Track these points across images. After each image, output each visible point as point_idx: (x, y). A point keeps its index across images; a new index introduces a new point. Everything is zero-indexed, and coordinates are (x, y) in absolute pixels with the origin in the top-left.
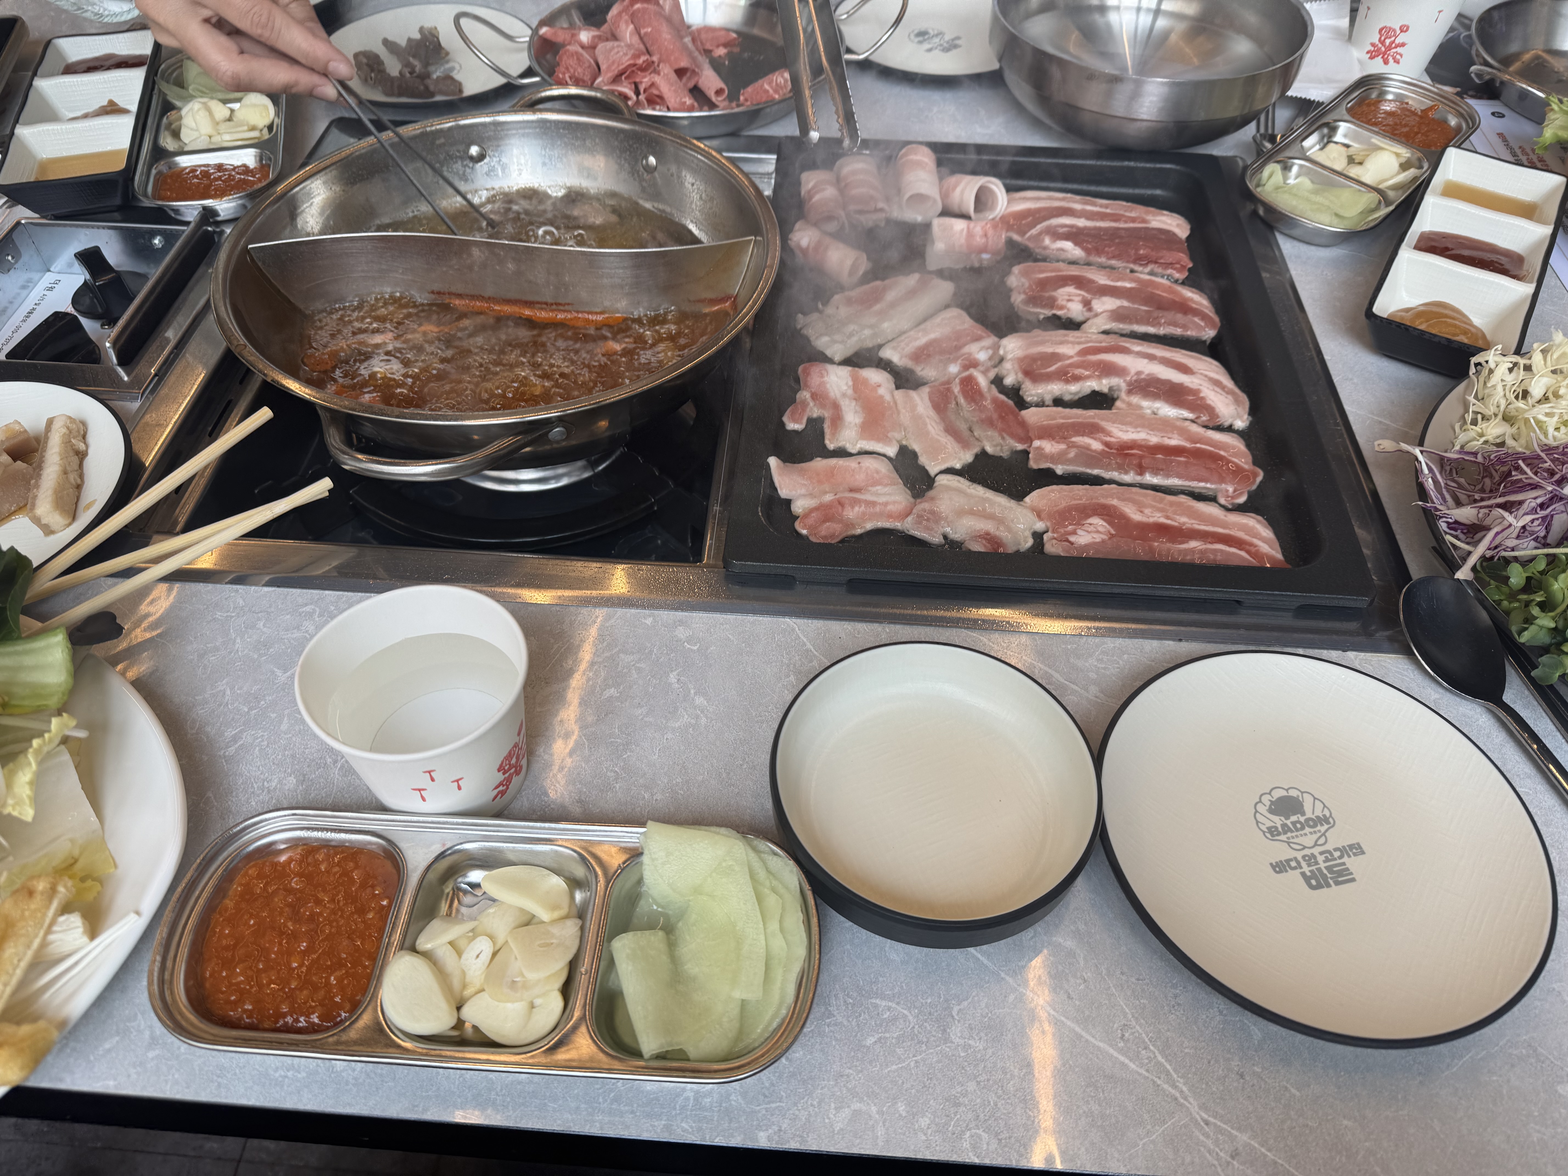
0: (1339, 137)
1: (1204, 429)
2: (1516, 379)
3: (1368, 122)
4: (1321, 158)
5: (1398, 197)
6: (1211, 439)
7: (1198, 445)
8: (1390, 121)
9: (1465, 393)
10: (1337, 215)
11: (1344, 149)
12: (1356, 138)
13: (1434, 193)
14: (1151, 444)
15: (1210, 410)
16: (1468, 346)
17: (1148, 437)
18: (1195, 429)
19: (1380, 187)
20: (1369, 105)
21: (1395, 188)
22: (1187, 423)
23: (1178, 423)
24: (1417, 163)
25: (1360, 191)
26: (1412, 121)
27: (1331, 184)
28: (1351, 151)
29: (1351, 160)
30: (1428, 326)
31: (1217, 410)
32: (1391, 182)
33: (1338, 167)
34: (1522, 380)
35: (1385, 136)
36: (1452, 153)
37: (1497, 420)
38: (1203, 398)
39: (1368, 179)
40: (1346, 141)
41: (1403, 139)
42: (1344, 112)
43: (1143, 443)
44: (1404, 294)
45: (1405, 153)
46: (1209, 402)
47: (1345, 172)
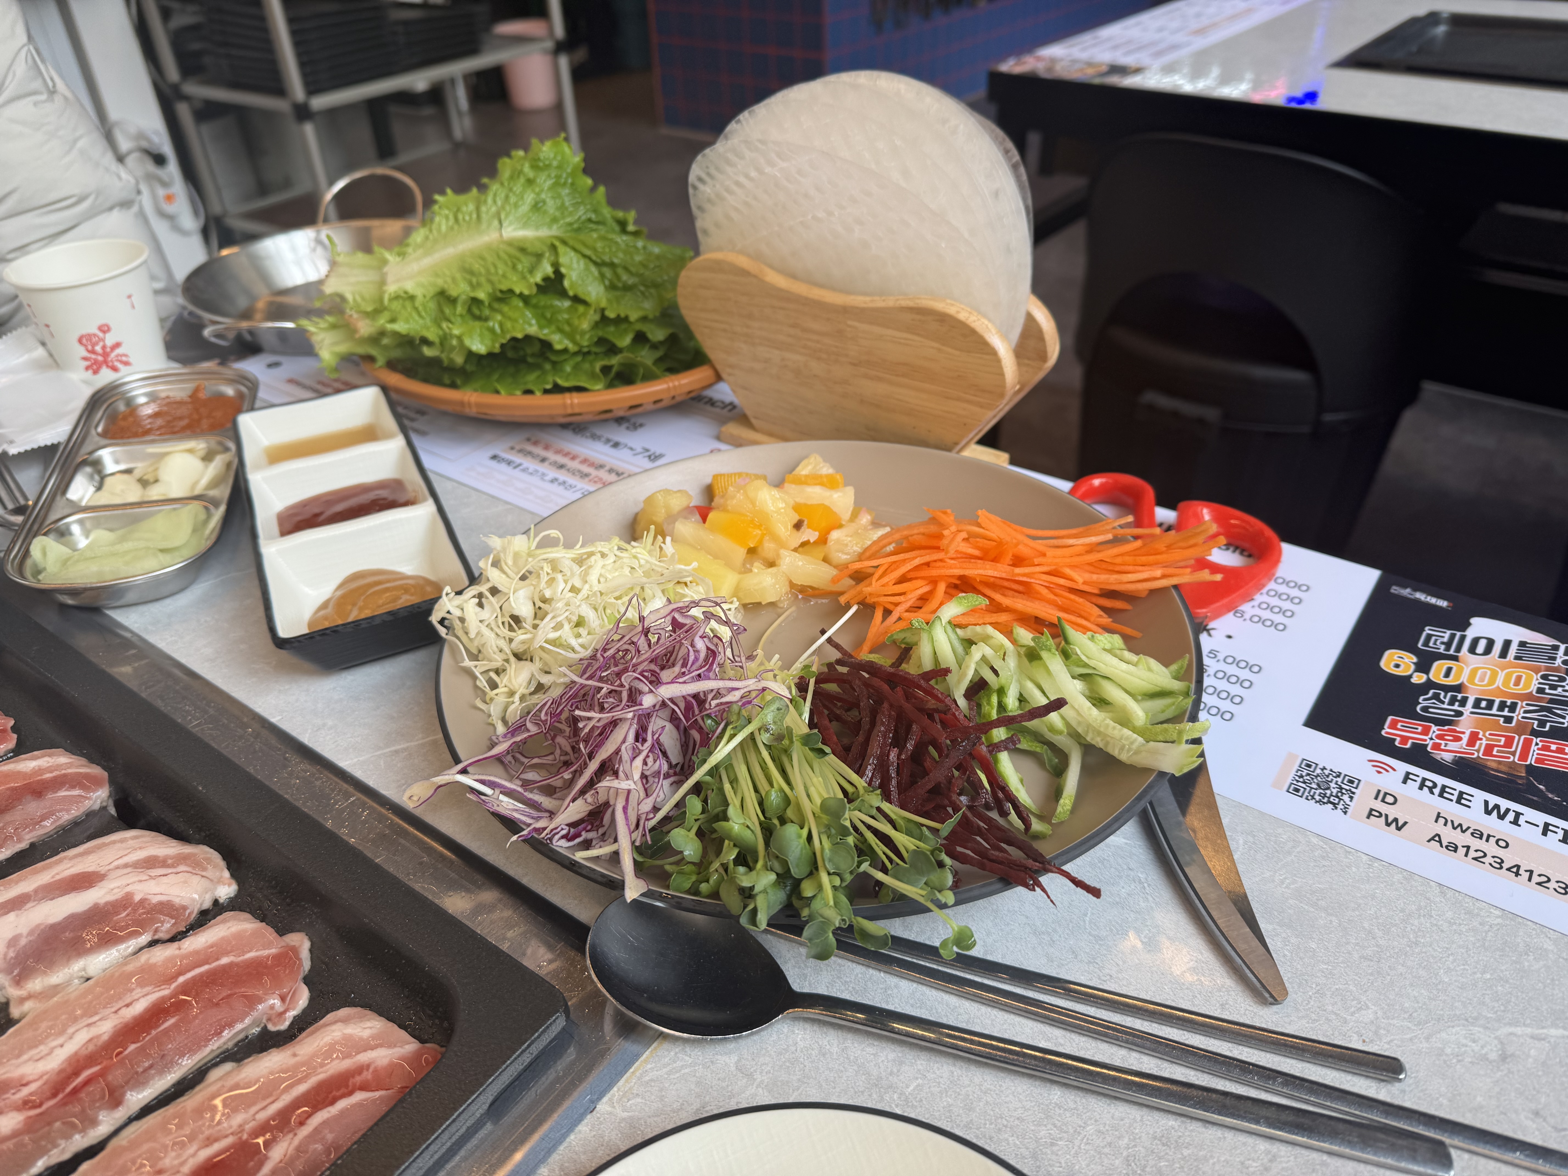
0: (110, 466)
1: (176, 945)
2: (494, 610)
3: (136, 435)
4: (104, 498)
5: (223, 492)
6: (196, 952)
7: (181, 979)
8: (159, 422)
9: (457, 662)
10: (162, 551)
11: (126, 477)
12: (132, 458)
13: (258, 467)
14: (105, 1037)
15: (167, 908)
16: (417, 606)
17: (94, 1031)
18: (161, 954)
19: (198, 491)
20: (125, 418)
21: (215, 483)
22: (144, 957)
23: (130, 968)
24: (220, 448)
25: (175, 509)
26: (184, 411)
27: (136, 520)
28: (137, 474)
29: (144, 483)
30: (361, 609)
31: (177, 901)
32: (204, 482)
33: (133, 497)
34: (501, 608)
35: (164, 441)
36: (247, 422)
37: (513, 666)
38: (143, 901)
39: (176, 492)
40: (123, 467)
41: (188, 432)
42: (97, 439)
43: (91, 1048)
44: (307, 590)
45: (200, 445)
46: (155, 900)
47: (146, 499)
